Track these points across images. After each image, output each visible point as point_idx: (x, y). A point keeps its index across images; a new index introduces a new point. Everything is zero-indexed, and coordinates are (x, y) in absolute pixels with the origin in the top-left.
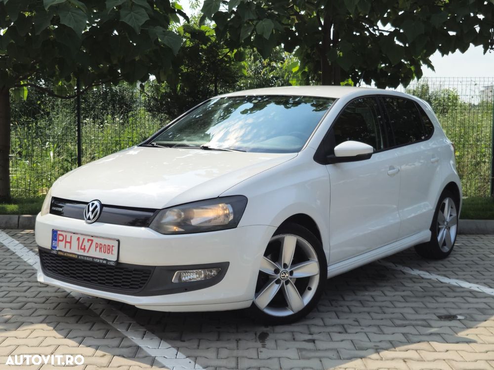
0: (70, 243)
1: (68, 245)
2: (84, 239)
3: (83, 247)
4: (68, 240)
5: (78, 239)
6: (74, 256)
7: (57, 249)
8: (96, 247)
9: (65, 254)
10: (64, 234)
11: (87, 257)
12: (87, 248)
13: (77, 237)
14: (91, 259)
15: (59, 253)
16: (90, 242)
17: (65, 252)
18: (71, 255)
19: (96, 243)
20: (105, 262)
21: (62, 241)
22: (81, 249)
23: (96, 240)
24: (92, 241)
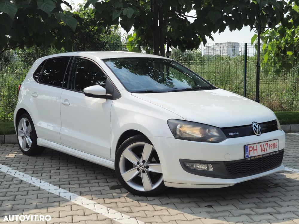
0: (256, 150)
1: (255, 151)
2: (264, 145)
3: (264, 149)
4: (255, 148)
5: (261, 146)
6: (260, 157)
7: (249, 156)
8: (270, 147)
9: (255, 158)
10: (252, 146)
11: (266, 154)
12: (266, 149)
13: (260, 145)
14: (268, 155)
15: (252, 158)
16: (267, 145)
17: (255, 157)
18: (258, 157)
19: (270, 145)
20: (275, 153)
21: (251, 151)
22: (263, 151)
23: (269, 143)
24: (267, 144)
